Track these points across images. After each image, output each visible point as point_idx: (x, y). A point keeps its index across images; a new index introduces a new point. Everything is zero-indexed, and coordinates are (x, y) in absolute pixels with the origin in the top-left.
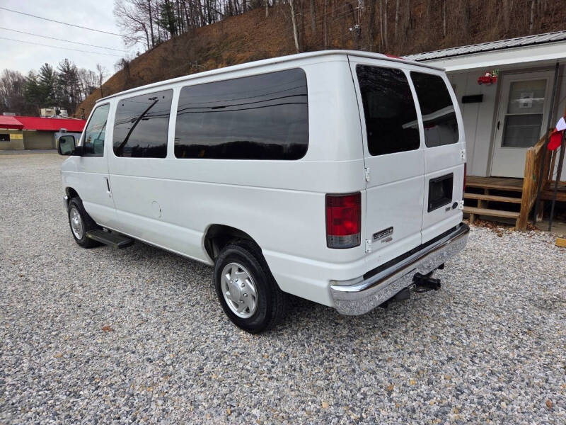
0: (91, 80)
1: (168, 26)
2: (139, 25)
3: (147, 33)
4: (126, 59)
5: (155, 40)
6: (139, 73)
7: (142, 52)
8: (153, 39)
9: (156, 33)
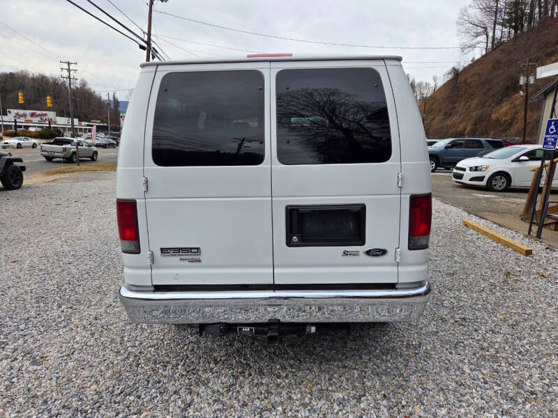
0: (425, 91)
1: (514, 24)
2: (480, 30)
3: (487, 36)
4: (457, 67)
5: (496, 42)
6: (466, 79)
7: (478, 56)
8: (493, 42)
9: (498, 34)
